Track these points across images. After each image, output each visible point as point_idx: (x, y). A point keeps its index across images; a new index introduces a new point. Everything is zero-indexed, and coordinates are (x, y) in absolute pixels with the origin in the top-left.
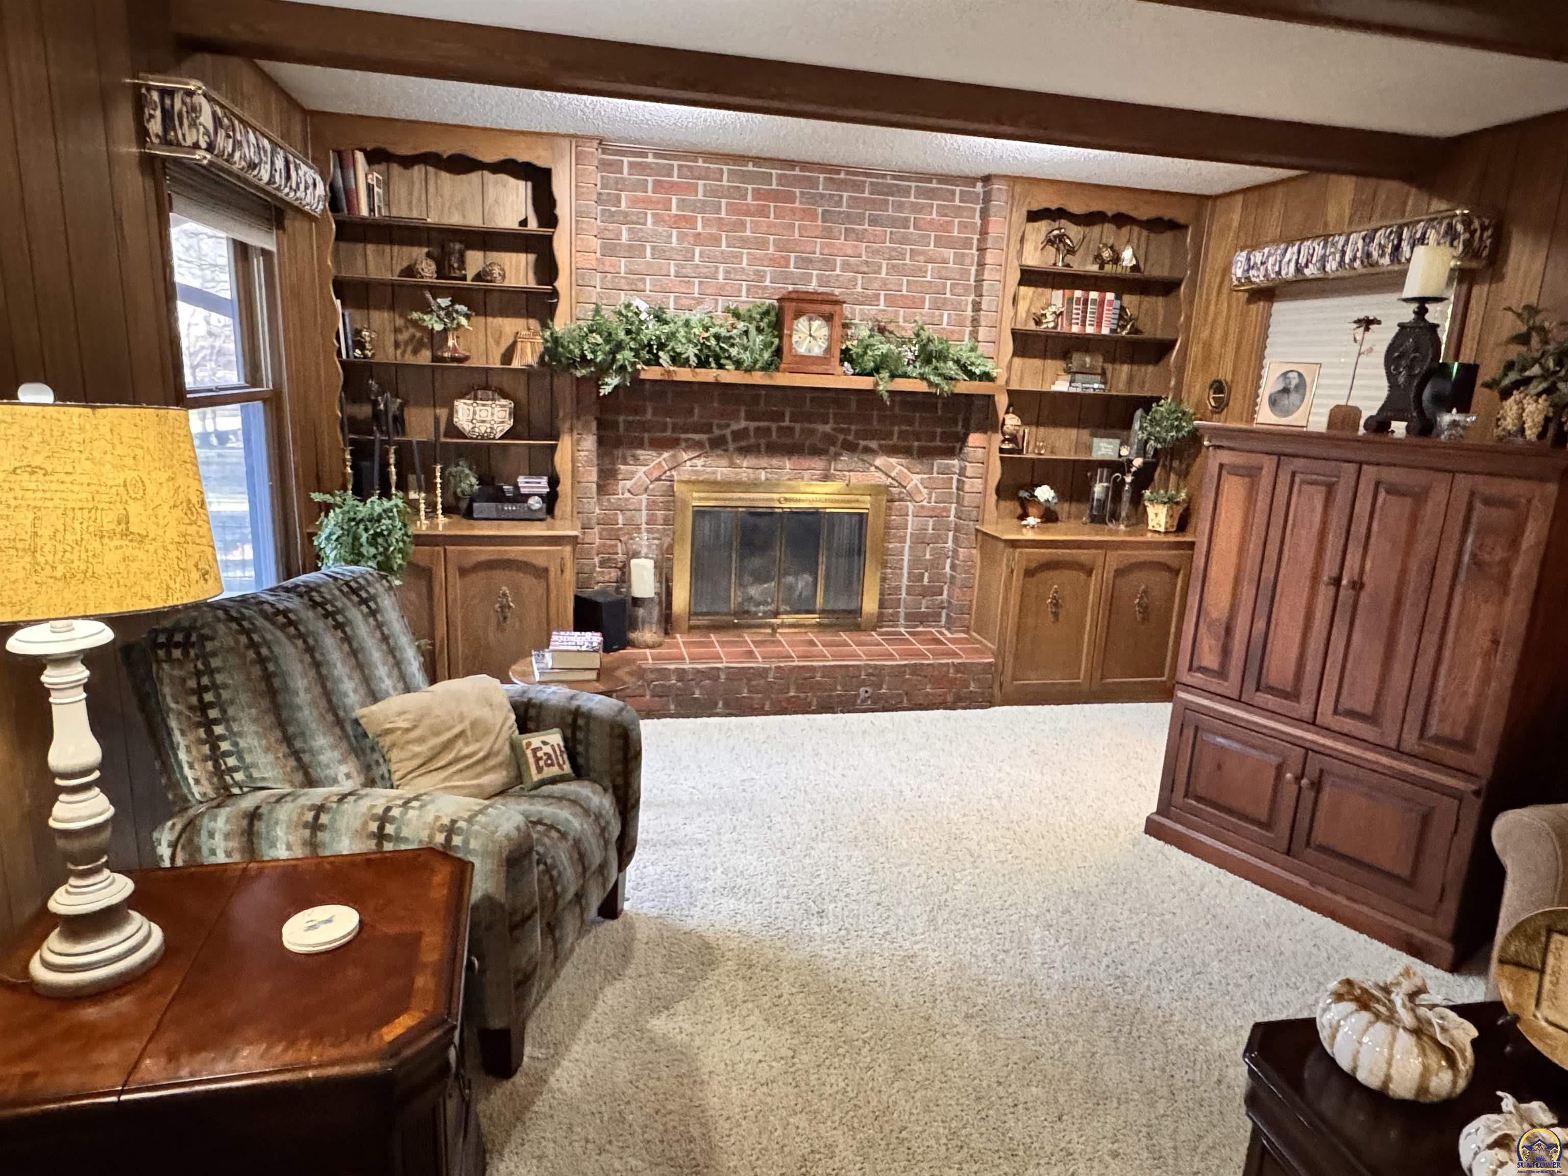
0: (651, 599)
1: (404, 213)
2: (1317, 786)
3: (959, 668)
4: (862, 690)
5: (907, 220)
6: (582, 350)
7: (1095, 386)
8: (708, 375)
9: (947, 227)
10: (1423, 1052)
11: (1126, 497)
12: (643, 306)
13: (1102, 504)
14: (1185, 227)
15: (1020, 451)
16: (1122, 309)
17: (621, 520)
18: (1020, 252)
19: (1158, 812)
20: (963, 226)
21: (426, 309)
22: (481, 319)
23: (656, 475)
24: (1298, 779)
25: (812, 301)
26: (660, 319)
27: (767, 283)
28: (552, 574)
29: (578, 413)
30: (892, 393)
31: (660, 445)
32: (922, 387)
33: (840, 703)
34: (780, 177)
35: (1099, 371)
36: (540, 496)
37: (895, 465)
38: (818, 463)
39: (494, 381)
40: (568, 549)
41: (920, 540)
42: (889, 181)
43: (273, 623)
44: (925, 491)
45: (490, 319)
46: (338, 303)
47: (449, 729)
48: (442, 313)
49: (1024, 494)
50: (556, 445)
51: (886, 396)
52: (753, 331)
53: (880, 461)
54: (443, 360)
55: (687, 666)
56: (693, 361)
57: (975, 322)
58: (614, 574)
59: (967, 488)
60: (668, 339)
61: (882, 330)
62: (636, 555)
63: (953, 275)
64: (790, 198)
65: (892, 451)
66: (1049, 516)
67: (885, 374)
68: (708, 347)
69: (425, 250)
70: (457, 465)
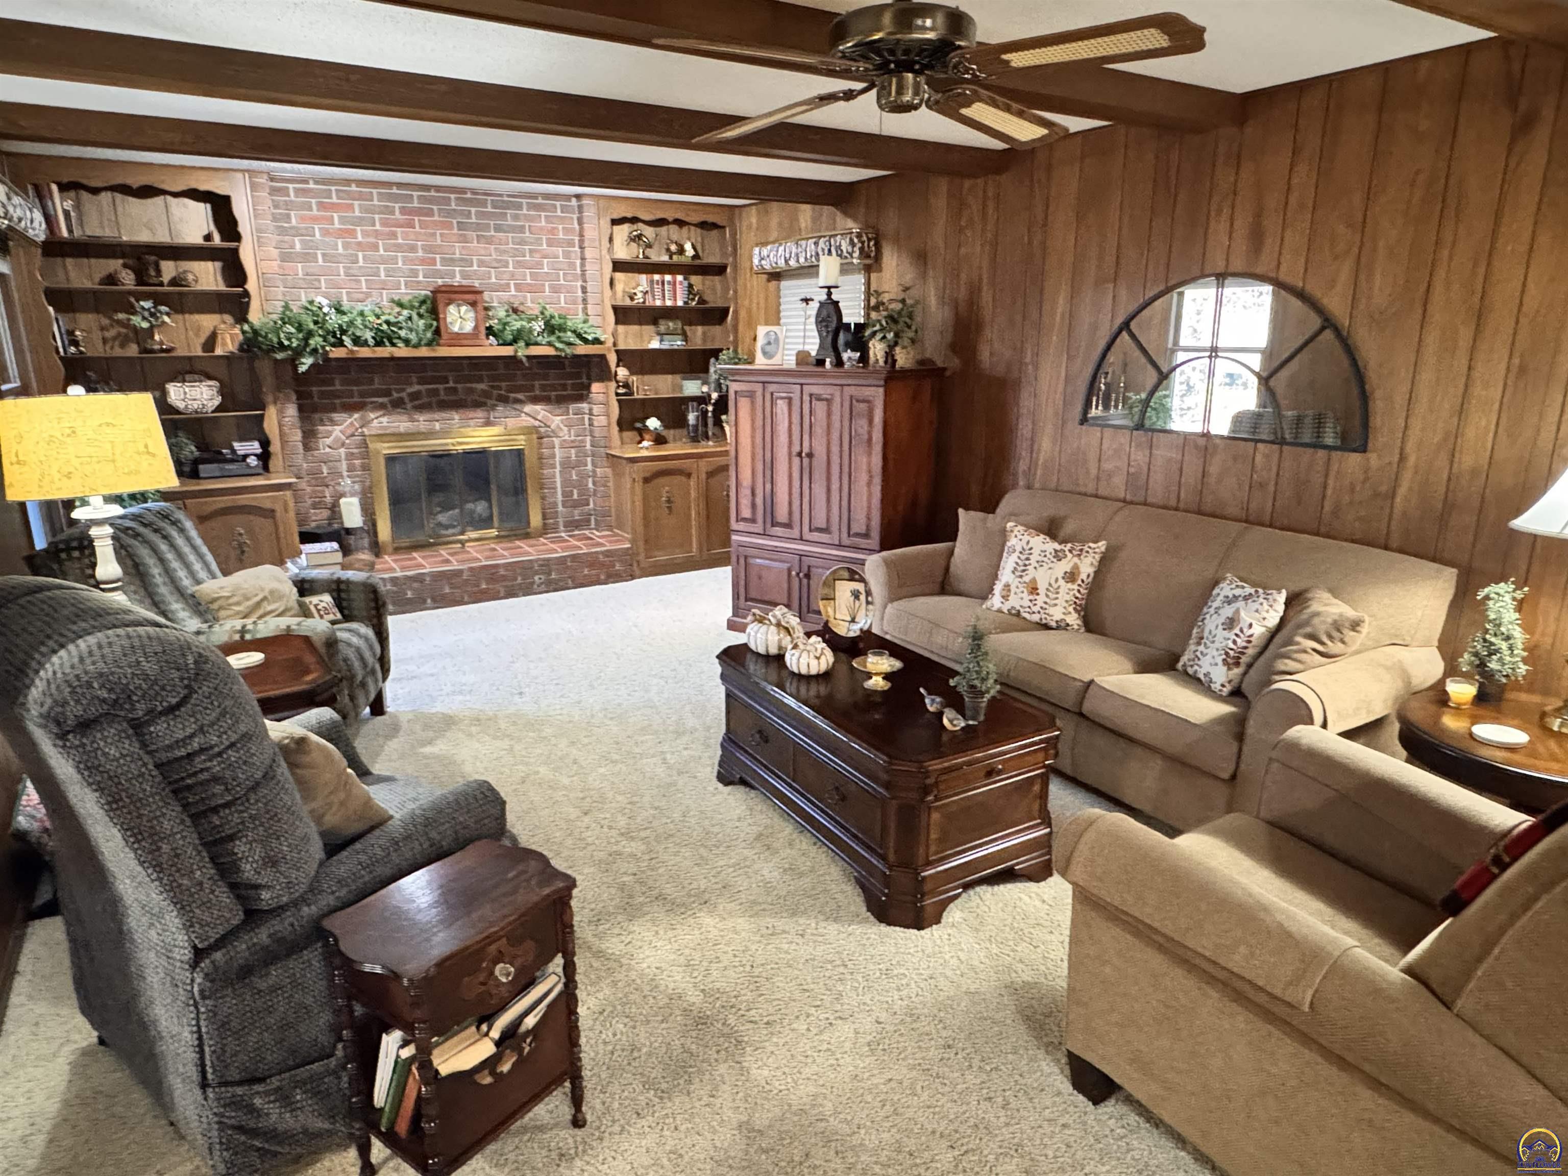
0: (361, 528)
1: (98, 233)
2: (808, 576)
3: (608, 554)
4: (536, 578)
5: (523, 227)
6: (279, 338)
7: (678, 343)
8: (385, 351)
9: (553, 231)
10: (779, 634)
11: (710, 422)
12: (325, 302)
13: (696, 427)
14: (723, 227)
15: (632, 394)
16: (690, 286)
17: (325, 470)
18: (610, 250)
19: (734, 615)
20: (566, 231)
21: (132, 310)
22: (180, 317)
23: (349, 432)
24: (798, 574)
25: (456, 292)
26: (339, 311)
27: (421, 278)
28: (278, 514)
29: (278, 388)
30: (529, 357)
31: (350, 408)
32: (550, 351)
33: (520, 589)
34: (419, 197)
35: (679, 332)
36: (255, 455)
37: (540, 410)
38: (480, 414)
39: (198, 366)
40: (288, 493)
41: (567, 465)
42: (506, 199)
43: (127, 534)
44: (566, 429)
45: (187, 316)
46: (51, 309)
47: (257, 595)
48: (146, 314)
49: (638, 425)
50: (262, 416)
51: (524, 359)
52: (415, 317)
53: (528, 408)
54: (152, 351)
55: (399, 574)
56: (371, 342)
57: (585, 300)
58: (326, 513)
59: (596, 424)
60: (348, 326)
61: (515, 311)
62: (342, 495)
63: (562, 267)
64: (430, 213)
65: (535, 400)
66: (660, 440)
67: (522, 344)
68: (382, 331)
69: (121, 261)
70: (177, 436)
